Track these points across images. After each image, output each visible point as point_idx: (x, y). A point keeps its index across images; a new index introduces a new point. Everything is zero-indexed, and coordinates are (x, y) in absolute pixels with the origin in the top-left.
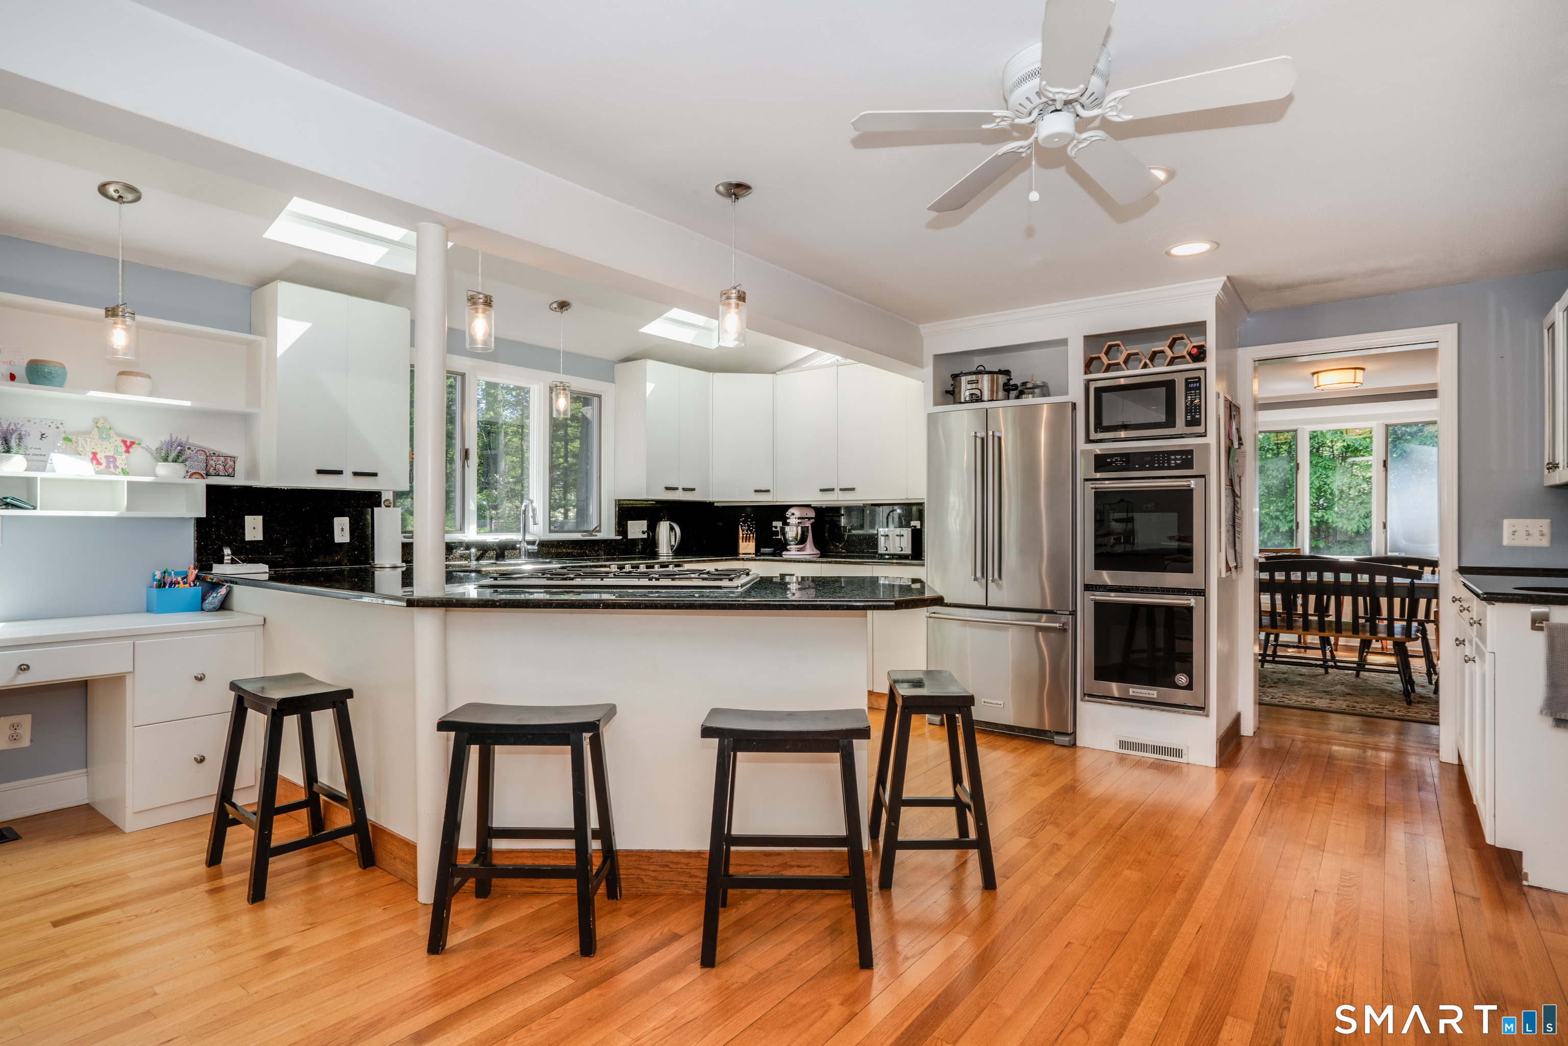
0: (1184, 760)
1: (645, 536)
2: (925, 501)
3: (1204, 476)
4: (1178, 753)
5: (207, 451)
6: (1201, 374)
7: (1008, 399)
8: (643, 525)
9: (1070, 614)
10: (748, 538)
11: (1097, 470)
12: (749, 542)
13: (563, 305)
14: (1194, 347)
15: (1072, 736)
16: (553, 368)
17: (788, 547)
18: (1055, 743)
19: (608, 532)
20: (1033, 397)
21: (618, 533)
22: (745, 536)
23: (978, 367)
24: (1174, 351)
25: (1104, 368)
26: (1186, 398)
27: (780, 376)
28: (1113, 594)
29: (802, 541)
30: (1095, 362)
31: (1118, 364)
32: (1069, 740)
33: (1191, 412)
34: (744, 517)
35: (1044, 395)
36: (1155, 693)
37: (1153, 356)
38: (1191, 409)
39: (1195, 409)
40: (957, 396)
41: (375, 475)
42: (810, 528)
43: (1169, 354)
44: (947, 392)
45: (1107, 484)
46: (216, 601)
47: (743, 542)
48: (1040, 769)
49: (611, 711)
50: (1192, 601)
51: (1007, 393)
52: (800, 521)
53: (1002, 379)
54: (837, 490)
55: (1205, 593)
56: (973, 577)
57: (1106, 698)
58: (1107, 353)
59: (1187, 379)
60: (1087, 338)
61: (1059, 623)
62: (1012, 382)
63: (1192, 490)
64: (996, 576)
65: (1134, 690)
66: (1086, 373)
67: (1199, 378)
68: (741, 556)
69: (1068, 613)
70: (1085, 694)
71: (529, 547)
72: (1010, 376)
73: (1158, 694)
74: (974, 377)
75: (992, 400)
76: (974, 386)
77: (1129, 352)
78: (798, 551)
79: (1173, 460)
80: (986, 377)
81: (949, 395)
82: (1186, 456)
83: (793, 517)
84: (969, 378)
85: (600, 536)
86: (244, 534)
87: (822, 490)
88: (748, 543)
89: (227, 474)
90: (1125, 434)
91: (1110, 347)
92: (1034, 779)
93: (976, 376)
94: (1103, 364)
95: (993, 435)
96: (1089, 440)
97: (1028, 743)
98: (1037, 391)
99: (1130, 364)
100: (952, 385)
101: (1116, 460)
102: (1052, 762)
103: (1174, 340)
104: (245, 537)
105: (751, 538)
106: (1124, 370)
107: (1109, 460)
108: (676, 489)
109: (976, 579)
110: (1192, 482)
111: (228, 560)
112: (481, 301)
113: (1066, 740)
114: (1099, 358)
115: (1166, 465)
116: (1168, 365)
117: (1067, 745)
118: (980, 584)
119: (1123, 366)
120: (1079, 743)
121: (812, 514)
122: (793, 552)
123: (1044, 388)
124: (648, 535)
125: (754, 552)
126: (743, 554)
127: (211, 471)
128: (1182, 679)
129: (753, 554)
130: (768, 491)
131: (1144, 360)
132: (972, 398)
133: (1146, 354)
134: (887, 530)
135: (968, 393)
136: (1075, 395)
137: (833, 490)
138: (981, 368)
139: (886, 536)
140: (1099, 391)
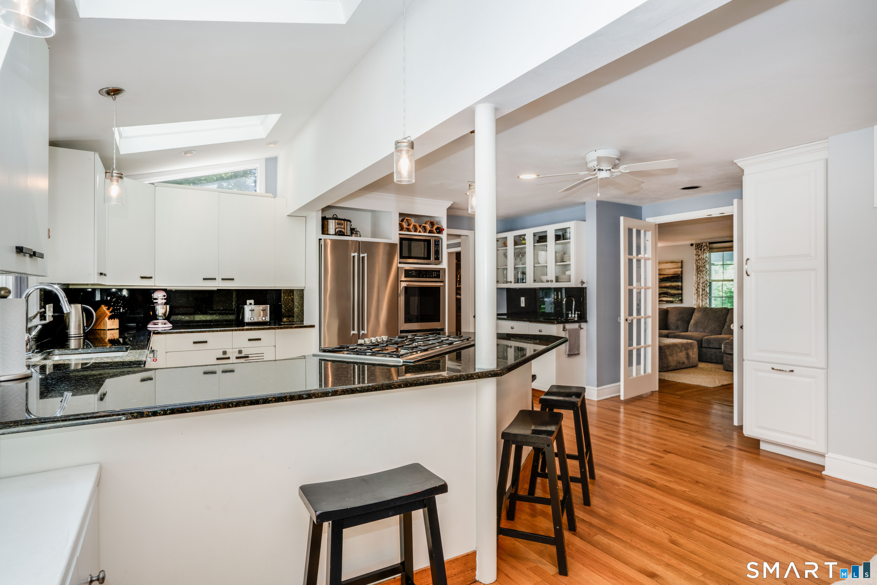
3: (443, 282)
11: (407, 276)
14: (438, 227)
26: (434, 248)
31: (409, 228)
38: (436, 253)
43: (429, 228)
54: (218, 279)
59: (435, 240)
60: (400, 214)
63: (439, 288)
66: (400, 231)
67: (440, 241)
77: (414, 224)
79: (433, 274)
82: (437, 273)
87: (205, 279)
90: (412, 261)
94: (405, 227)
101: (413, 273)
106: (412, 232)
107: (409, 272)
110: (439, 284)
115: (431, 276)
116: (428, 233)
129: (117, 329)
130: (151, 278)
131: (419, 229)
132: (340, 233)
133: (420, 226)
134: (253, 307)
135: (337, 230)
136: (396, 240)
137: (215, 279)
138: (335, 216)
139: (252, 310)
140: (402, 240)
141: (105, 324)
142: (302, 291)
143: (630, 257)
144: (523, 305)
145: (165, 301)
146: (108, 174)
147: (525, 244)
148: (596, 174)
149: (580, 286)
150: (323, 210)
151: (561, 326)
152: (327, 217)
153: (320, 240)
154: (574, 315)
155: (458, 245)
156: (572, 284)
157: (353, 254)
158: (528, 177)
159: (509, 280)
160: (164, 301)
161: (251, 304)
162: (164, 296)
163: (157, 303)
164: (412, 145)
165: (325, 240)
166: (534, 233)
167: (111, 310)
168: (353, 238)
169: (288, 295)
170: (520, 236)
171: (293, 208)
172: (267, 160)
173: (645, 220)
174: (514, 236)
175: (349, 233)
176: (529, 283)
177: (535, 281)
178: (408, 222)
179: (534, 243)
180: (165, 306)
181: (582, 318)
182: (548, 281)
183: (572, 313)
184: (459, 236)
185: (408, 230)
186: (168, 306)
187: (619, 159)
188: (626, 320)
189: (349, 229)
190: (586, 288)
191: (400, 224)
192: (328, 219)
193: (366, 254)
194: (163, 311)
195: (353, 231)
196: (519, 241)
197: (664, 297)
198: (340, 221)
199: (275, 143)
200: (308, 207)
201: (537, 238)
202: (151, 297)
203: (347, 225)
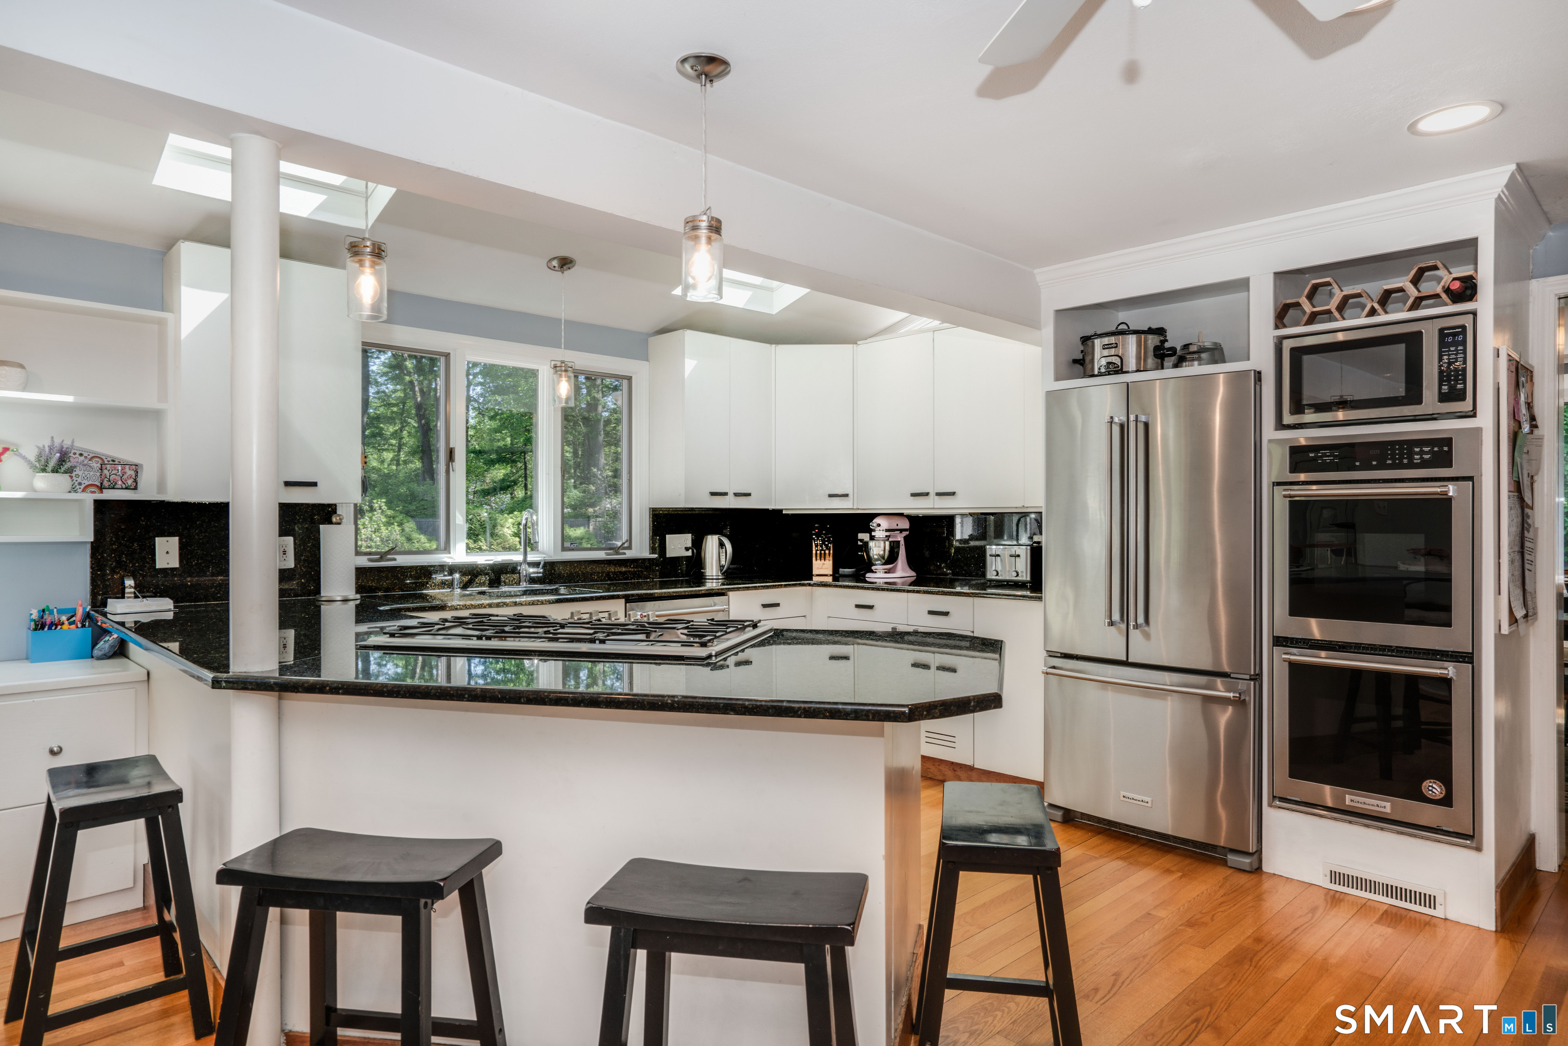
0: (1438, 912)
1: (689, 553)
2: (1043, 510)
3: (1471, 479)
4: (1430, 900)
5: (104, 458)
6: (1467, 321)
7: (1162, 368)
8: (686, 539)
9: (1251, 679)
10: (823, 555)
11: (1294, 469)
12: (825, 560)
13: (565, 263)
14: (1455, 279)
15: (1256, 856)
16: (554, 343)
17: (873, 568)
18: (1229, 865)
19: (641, 549)
20: (1200, 365)
21: (653, 550)
22: (818, 552)
23: (1119, 325)
24: (1421, 289)
25: (1306, 317)
26: (1440, 359)
27: (863, 348)
28: (1323, 654)
29: (891, 558)
30: (1291, 312)
31: (1329, 312)
32: (1251, 863)
33: (1449, 380)
34: (817, 528)
35: (1215, 362)
36: (1388, 805)
37: (1385, 298)
38: (1449, 376)
39: (1456, 376)
40: (1089, 366)
41: (314, 484)
42: (902, 543)
43: (1412, 292)
44: (1075, 361)
45: (1315, 491)
46: (107, 646)
47: (816, 559)
48: (1200, 912)
49: (493, 850)
50: (1450, 670)
51: (1159, 361)
52: (888, 534)
53: (1153, 341)
54: (932, 494)
55: (1472, 658)
56: (1107, 621)
57: (1310, 806)
58: (1310, 297)
59: (1441, 331)
60: (1279, 276)
61: (1234, 692)
62: (1167, 345)
63: (1450, 500)
64: (1141, 620)
65: (1353, 797)
66: (1277, 327)
67: (1464, 327)
68: (816, 579)
69: (1248, 677)
70: (1274, 797)
71: (531, 570)
72: (1166, 336)
73: (1392, 808)
74: (1112, 340)
75: (1138, 371)
76: (1113, 351)
77: (1345, 293)
78: (886, 572)
79: (1417, 453)
80: (1132, 340)
81: (1078, 366)
82: (1441, 447)
83: (878, 528)
84: (1106, 340)
85: (629, 554)
86: (154, 560)
87: (913, 495)
88: (823, 561)
89: (124, 486)
90: (1344, 415)
91: (1315, 288)
92: (1190, 930)
93: (1116, 337)
94: (1304, 312)
95: (1136, 421)
96: (1280, 425)
97: (1188, 861)
98: (1204, 355)
99: (1348, 312)
100: (1082, 352)
101: (1325, 455)
102: (1222, 899)
103: (1421, 271)
104: (155, 564)
105: (827, 556)
106: (1337, 320)
107: (1312, 455)
108: (725, 494)
109: (1112, 624)
110: (1451, 487)
111: (130, 593)
112: (368, 250)
113: (1246, 861)
114: (1298, 305)
115: (1405, 461)
116: (1410, 309)
117: (1248, 869)
118: (1119, 630)
119: (1336, 314)
120: (1265, 868)
121: (905, 524)
122: (878, 575)
123: (1216, 352)
124: (693, 552)
125: (831, 572)
126: (818, 575)
127: (106, 484)
128: (1435, 789)
129: (830, 575)
130: (846, 495)
131: (1370, 305)
135: (1103, 362)
137: (928, 494)
138: (1121, 327)
153: (1047, 393)
178: (1328, 292)
192: (1091, 339)
195: (1167, 356)
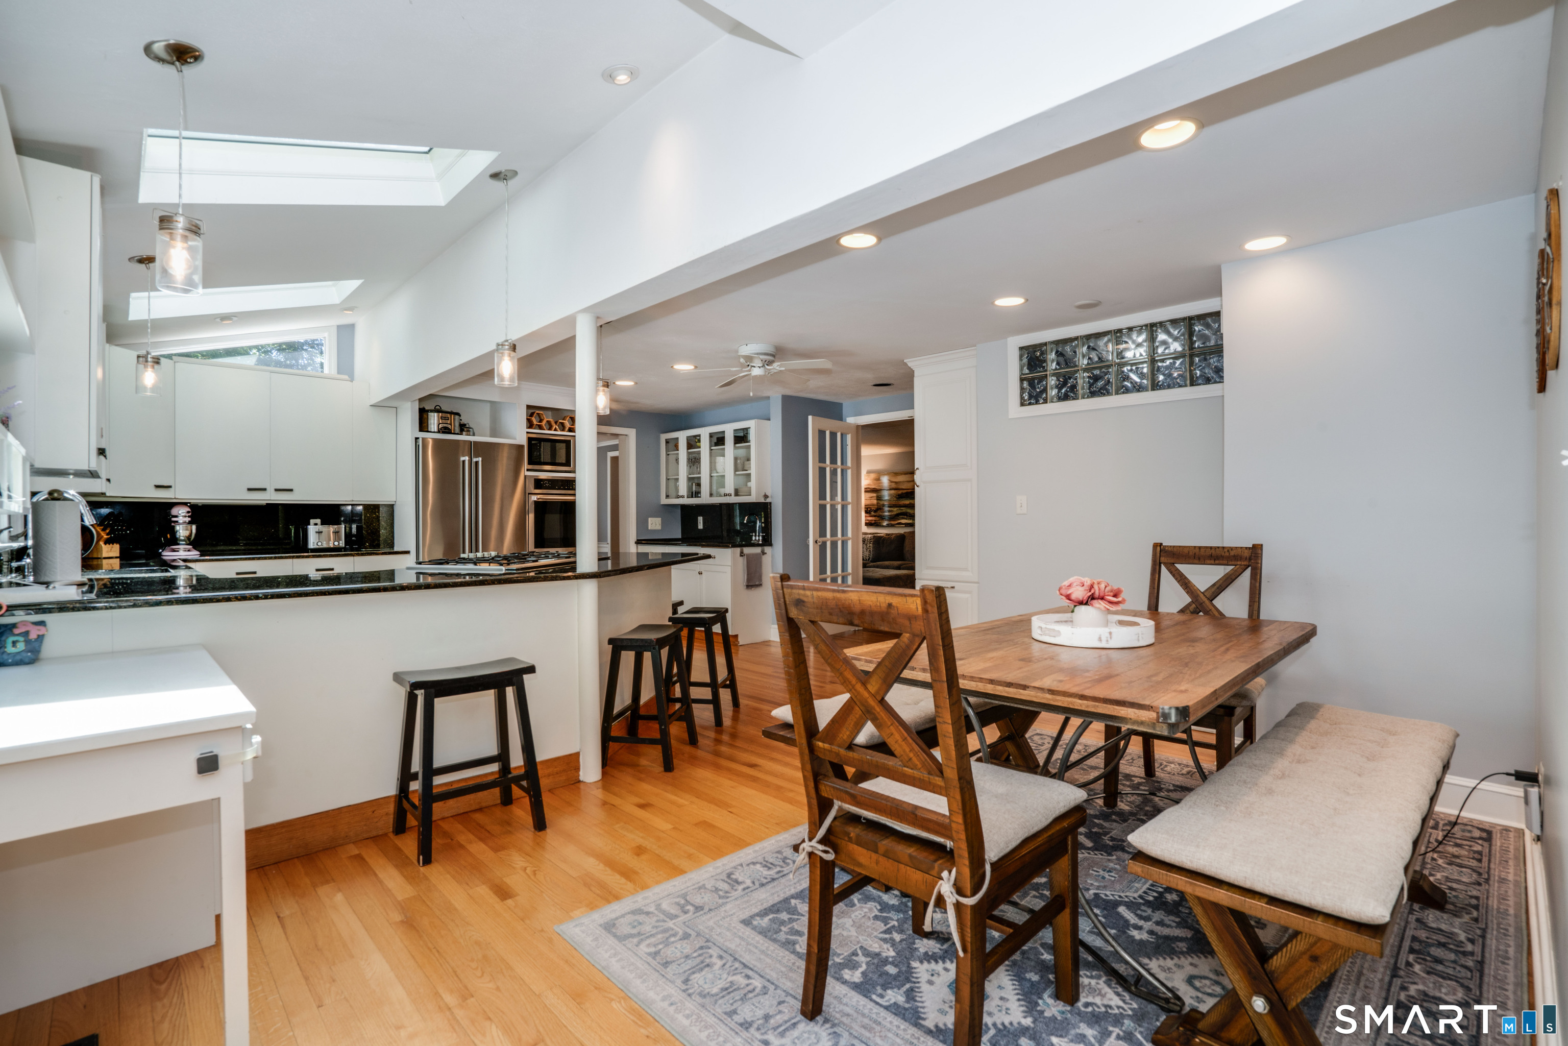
11: (535, 488)
23: (436, 406)
25: (533, 426)
31: (541, 425)
54: (270, 490)
62: (461, 422)
76: (445, 421)
77: (547, 419)
80: (452, 416)
84: (441, 415)
91: (533, 414)
94: (533, 423)
101: (546, 483)
103: (570, 418)
106: (544, 430)
116: (567, 432)
119: (544, 427)
122: (180, 553)
129: (116, 557)
130: (170, 487)
131: (555, 426)
132: (445, 430)
133: (556, 423)
134: (320, 527)
135: (441, 426)
136: (522, 439)
137: (265, 489)
138: (438, 407)
139: (319, 533)
140: (530, 440)
141: (100, 550)
142: (391, 507)
143: (822, 465)
144: (701, 526)
145: (190, 519)
146: (141, 359)
147: (700, 447)
148: (750, 371)
149: (763, 500)
150: (421, 400)
151: (738, 550)
152: (427, 408)
153: (417, 439)
154: (757, 538)
155: (615, 448)
156: (753, 498)
157: (462, 459)
158: (684, 367)
159: (680, 494)
160: (188, 519)
161: (316, 524)
162: (188, 512)
163: (177, 522)
164: (514, 348)
165: (423, 439)
166: (710, 434)
167: (108, 531)
168: (464, 437)
169: (372, 511)
170: (695, 436)
171: (379, 396)
172: (339, 327)
173: (846, 421)
174: (687, 437)
175: (457, 430)
176: (705, 498)
177: (711, 495)
178: (540, 417)
179: (711, 446)
180: (189, 526)
181: (767, 541)
182: (725, 495)
183: (755, 536)
184: (616, 436)
185: (540, 427)
186: (194, 527)
187: (774, 356)
188: (816, 542)
189: (457, 424)
190: (770, 503)
191: (528, 419)
192: (428, 411)
193: (480, 459)
194: (187, 533)
195: (463, 428)
196: (693, 443)
197: (903, 518)
198: (444, 415)
199: (351, 309)
200: (401, 396)
201: (715, 440)
202: (169, 514)
203: (454, 419)
